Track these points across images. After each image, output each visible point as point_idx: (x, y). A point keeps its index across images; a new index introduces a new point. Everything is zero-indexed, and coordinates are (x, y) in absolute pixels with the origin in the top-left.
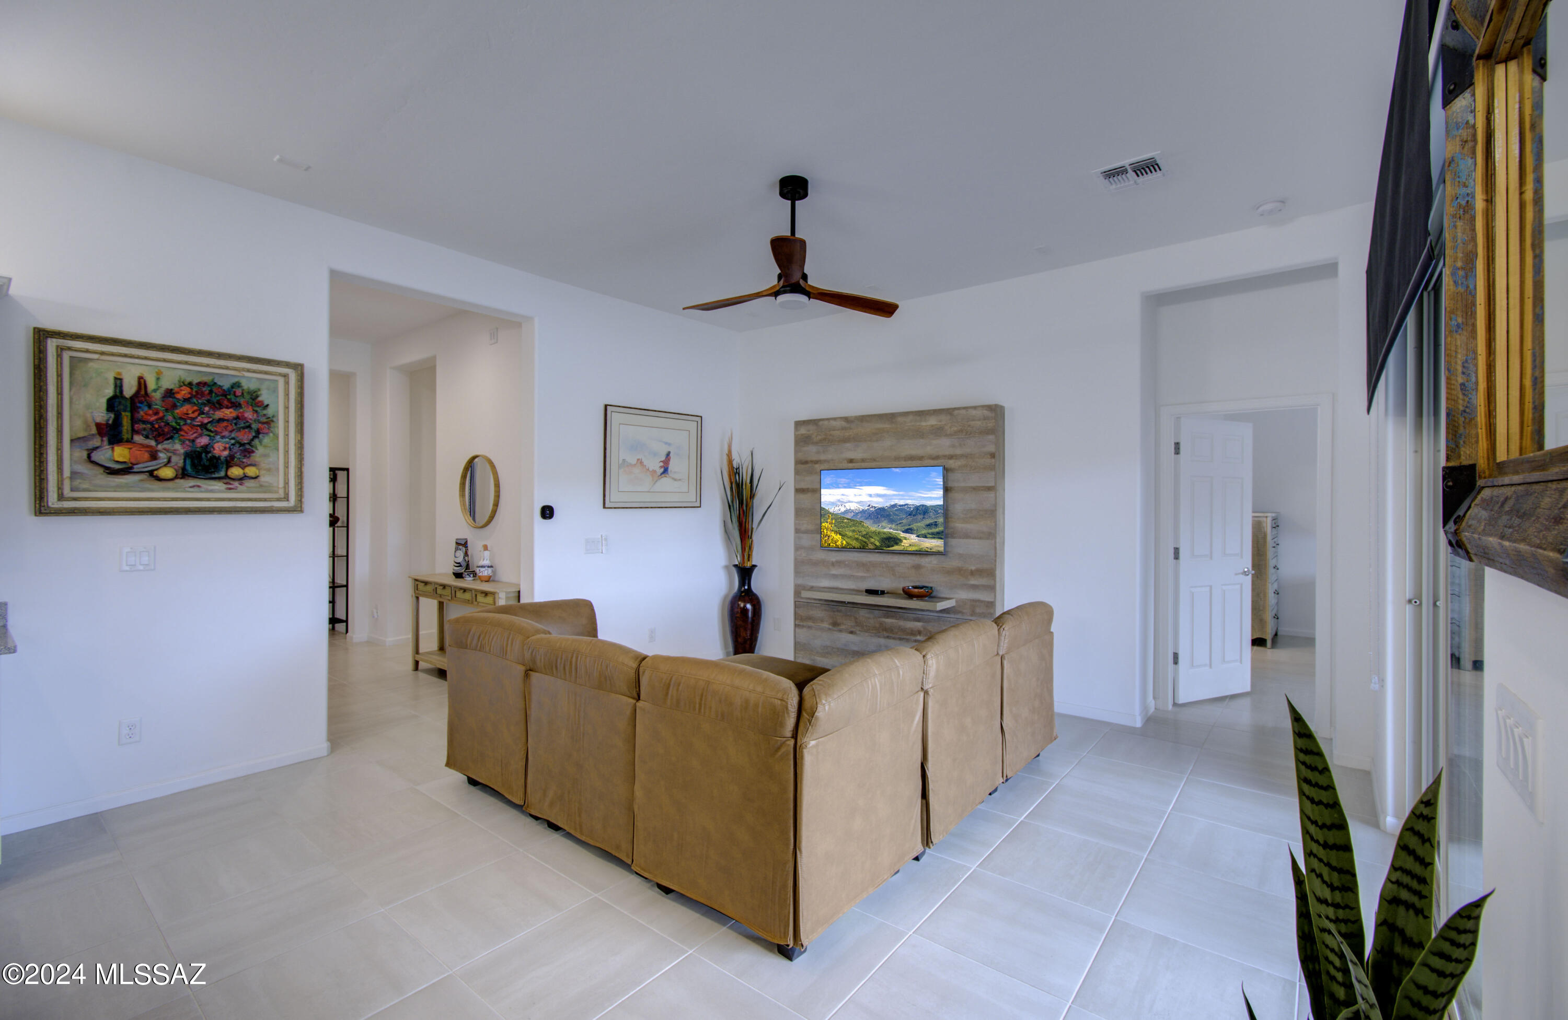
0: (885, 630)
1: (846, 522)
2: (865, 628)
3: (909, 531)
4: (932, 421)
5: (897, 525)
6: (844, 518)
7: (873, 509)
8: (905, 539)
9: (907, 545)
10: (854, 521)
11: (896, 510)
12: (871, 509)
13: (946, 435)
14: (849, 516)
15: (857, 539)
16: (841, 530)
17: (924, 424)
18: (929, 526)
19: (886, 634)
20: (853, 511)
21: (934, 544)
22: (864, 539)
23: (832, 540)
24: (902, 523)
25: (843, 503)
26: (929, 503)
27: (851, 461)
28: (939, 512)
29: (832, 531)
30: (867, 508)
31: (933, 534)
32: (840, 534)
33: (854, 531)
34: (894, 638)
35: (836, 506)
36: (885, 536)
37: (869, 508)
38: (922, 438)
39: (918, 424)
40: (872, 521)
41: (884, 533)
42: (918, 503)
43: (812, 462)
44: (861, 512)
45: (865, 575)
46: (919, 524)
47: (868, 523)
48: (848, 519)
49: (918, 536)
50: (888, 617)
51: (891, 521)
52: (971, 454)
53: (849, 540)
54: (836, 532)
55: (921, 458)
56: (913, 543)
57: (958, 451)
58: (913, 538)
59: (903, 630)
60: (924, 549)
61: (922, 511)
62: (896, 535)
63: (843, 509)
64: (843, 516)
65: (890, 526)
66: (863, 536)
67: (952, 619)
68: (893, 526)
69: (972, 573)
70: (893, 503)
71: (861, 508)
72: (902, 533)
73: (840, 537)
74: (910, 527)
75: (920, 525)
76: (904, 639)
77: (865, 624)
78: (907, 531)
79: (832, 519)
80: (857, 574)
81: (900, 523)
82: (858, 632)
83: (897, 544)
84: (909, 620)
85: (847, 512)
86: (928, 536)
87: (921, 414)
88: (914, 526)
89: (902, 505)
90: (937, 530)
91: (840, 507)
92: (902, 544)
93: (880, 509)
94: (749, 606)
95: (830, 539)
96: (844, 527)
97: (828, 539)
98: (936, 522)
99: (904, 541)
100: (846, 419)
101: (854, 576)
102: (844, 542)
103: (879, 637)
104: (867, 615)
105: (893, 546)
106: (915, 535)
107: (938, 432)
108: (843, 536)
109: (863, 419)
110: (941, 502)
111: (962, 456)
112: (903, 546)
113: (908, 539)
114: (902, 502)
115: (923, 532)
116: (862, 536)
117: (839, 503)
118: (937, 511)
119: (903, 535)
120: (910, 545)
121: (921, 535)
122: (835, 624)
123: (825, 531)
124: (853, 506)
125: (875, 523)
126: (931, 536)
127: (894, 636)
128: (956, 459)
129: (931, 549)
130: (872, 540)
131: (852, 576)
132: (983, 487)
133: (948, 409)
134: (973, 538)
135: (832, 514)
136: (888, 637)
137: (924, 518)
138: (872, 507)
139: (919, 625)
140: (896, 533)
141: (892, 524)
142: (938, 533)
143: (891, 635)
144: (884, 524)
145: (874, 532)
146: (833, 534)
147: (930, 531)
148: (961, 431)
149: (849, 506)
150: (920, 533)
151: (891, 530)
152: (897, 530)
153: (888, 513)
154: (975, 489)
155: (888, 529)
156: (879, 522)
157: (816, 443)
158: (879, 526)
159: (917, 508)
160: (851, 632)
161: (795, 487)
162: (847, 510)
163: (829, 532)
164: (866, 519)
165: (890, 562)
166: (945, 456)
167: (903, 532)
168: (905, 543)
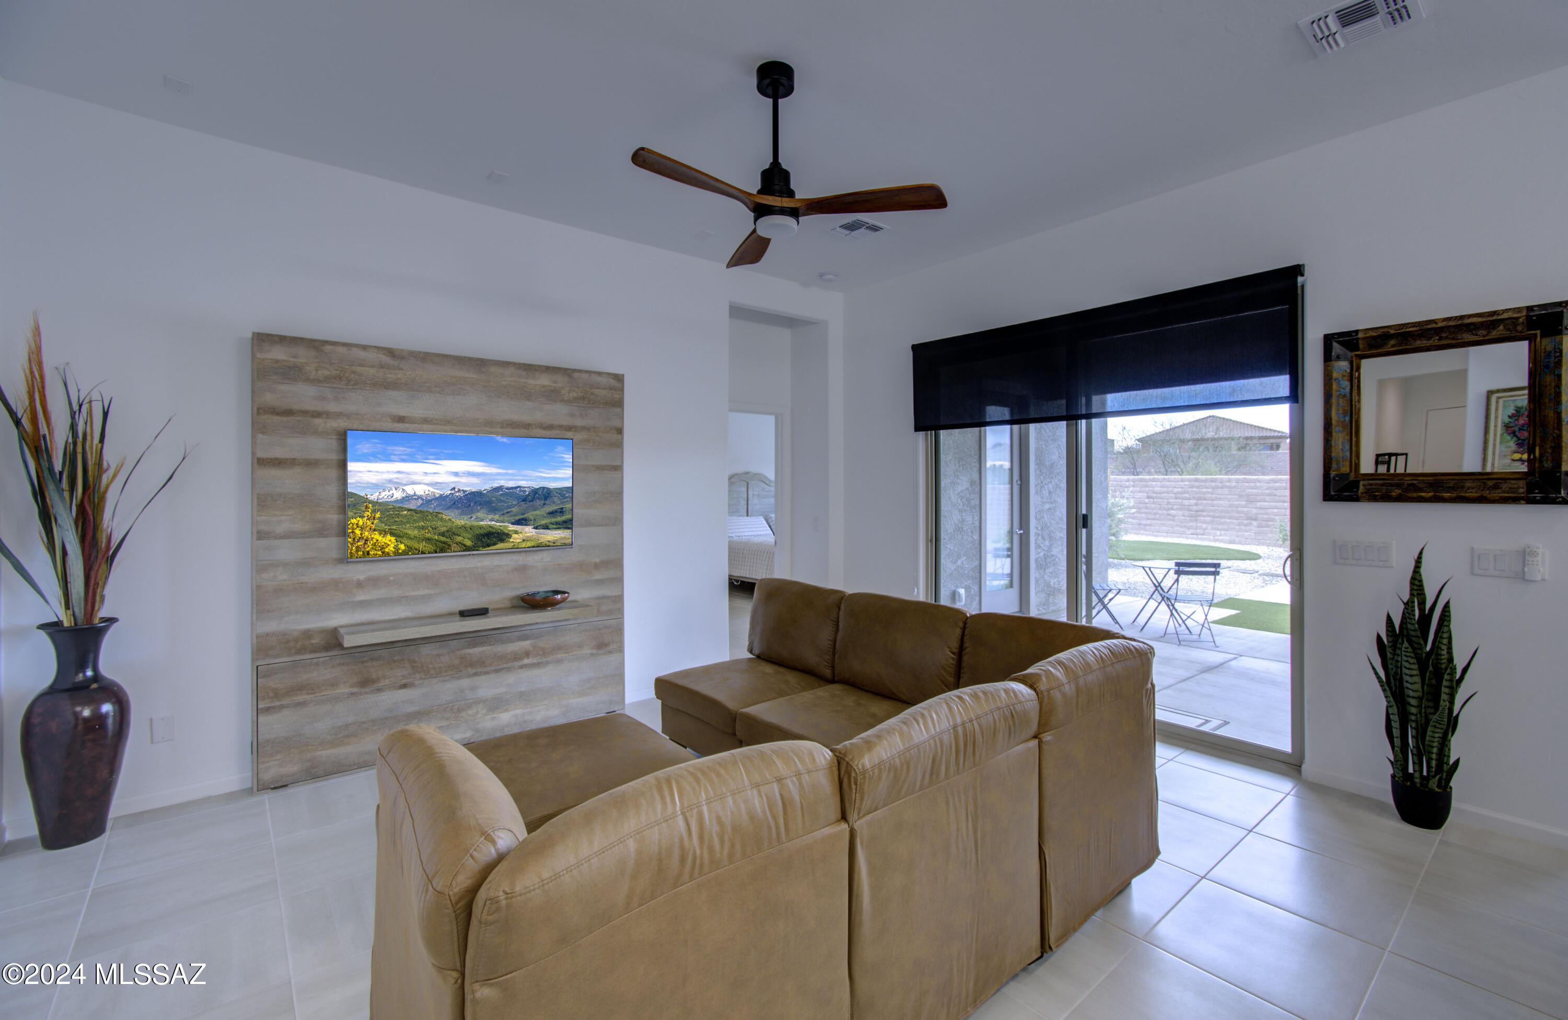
0: (472, 665)
1: (406, 515)
2: (432, 672)
3: (521, 522)
4: (544, 380)
5: (503, 514)
6: (402, 509)
7: (461, 494)
8: (516, 532)
9: (518, 541)
10: (421, 511)
11: (501, 495)
12: (457, 494)
13: (562, 401)
14: (412, 505)
15: (429, 540)
16: (394, 527)
17: (531, 382)
18: (552, 513)
19: (471, 671)
20: (420, 497)
21: (558, 536)
22: (443, 539)
23: (374, 544)
24: (512, 511)
25: (397, 485)
26: (552, 485)
27: (401, 419)
28: (567, 495)
29: (374, 530)
30: (449, 492)
31: (557, 523)
32: (392, 534)
33: (423, 528)
34: (486, 673)
35: (384, 490)
36: (482, 532)
37: (453, 492)
38: (529, 400)
39: (523, 380)
40: (457, 512)
41: (481, 527)
42: (536, 485)
43: (304, 413)
44: (436, 499)
45: (432, 592)
46: (538, 512)
47: (452, 514)
48: (409, 510)
49: (536, 528)
50: (475, 646)
51: (493, 510)
52: (594, 428)
53: (410, 543)
54: (384, 533)
55: (527, 426)
56: (527, 537)
57: (579, 422)
58: (529, 531)
59: (503, 658)
60: (544, 544)
61: (543, 495)
62: (502, 528)
63: (398, 495)
64: (401, 505)
65: (490, 517)
66: (443, 534)
67: (572, 626)
68: (497, 517)
69: (597, 566)
70: (496, 485)
71: (438, 492)
72: (510, 525)
73: (393, 539)
74: (524, 516)
75: (540, 512)
76: (502, 669)
77: (431, 666)
78: (518, 522)
79: (374, 511)
80: (412, 594)
81: (508, 512)
82: (416, 682)
83: (502, 541)
84: (511, 642)
85: (408, 498)
86: (551, 526)
87: (529, 368)
88: (530, 515)
89: (512, 488)
90: (564, 518)
91: (394, 491)
92: (511, 540)
93: (472, 493)
94: (107, 708)
95: (370, 544)
96: (402, 523)
97: (365, 543)
98: (562, 508)
99: (515, 536)
100: (390, 352)
101: (407, 597)
102: (402, 547)
103: (459, 678)
104: (435, 652)
105: (495, 544)
106: (531, 527)
107: (552, 395)
108: (398, 536)
109: (425, 357)
110: (569, 484)
111: (583, 428)
112: (513, 542)
113: (521, 533)
114: (511, 484)
115: (543, 522)
116: (439, 534)
117: (389, 485)
118: (564, 495)
119: (512, 527)
120: (524, 540)
121: (540, 525)
122: (365, 682)
123: (358, 532)
124: (420, 490)
125: (463, 513)
126: (555, 526)
127: (485, 669)
128: (575, 431)
129: (554, 543)
130: (459, 539)
131: (402, 597)
132: (608, 466)
133: (566, 370)
134: (597, 526)
135: (375, 503)
136: (476, 674)
137: (544, 504)
138: (459, 490)
139: (526, 644)
140: (501, 526)
141: (495, 514)
142: (565, 522)
143: (479, 670)
144: (480, 515)
145: (464, 527)
146: (377, 536)
147: (553, 520)
148: (583, 398)
149: (410, 490)
150: (538, 524)
151: (493, 523)
152: (503, 522)
153: (488, 499)
154: (600, 468)
155: (487, 521)
156: (472, 512)
157: (316, 382)
158: (471, 518)
159: (535, 492)
160: (404, 686)
161: (253, 454)
162: (407, 497)
163: (366, 533)
164: (449, 508)
165: (477, 568)
166: (561, 427)
167: (513, 524)
168: (516, 538)
